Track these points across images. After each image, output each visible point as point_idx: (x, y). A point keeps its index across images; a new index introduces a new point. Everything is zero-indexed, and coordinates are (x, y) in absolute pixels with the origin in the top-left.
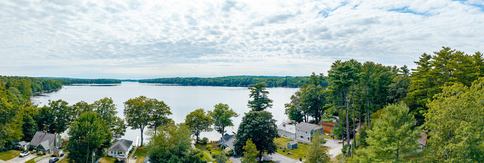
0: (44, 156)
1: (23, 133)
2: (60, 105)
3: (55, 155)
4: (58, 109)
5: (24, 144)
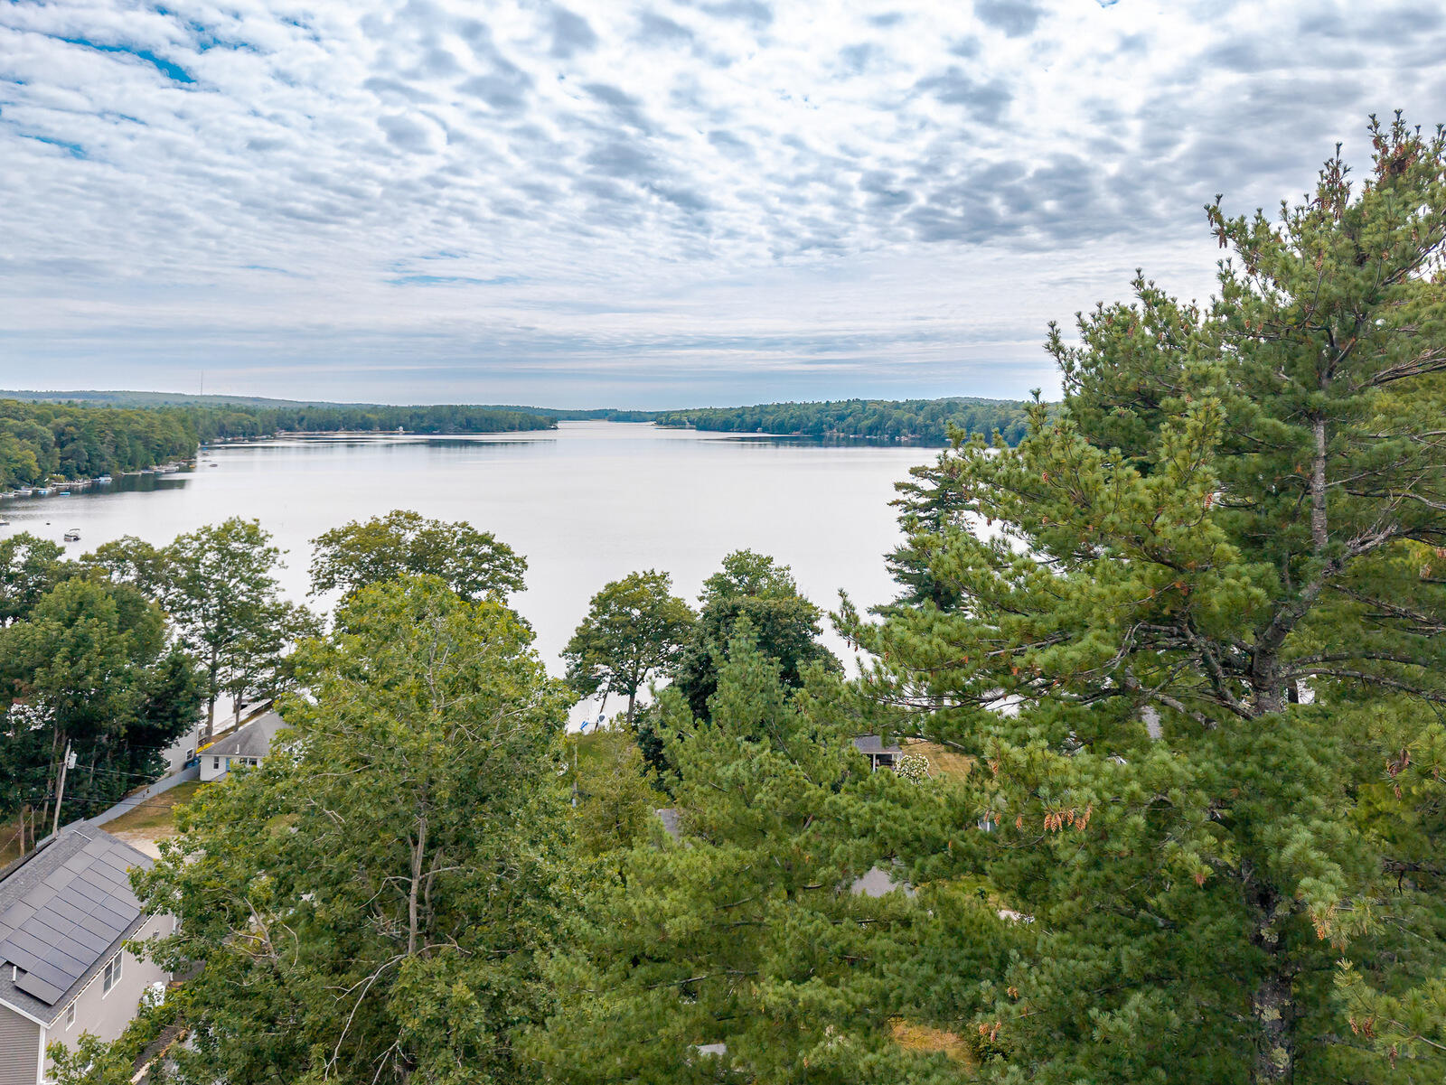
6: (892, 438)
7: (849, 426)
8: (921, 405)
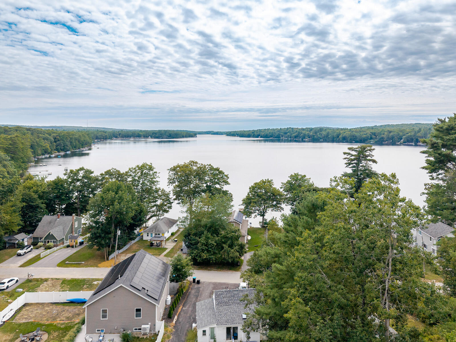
0: (55, 248)
1: (22, 221)
2: (82, 175)
3: (71, 245)
4: (78, 180)
5: (24, 238)
6: (302, 140)
7: (288, 136)
8: (311, 129)
